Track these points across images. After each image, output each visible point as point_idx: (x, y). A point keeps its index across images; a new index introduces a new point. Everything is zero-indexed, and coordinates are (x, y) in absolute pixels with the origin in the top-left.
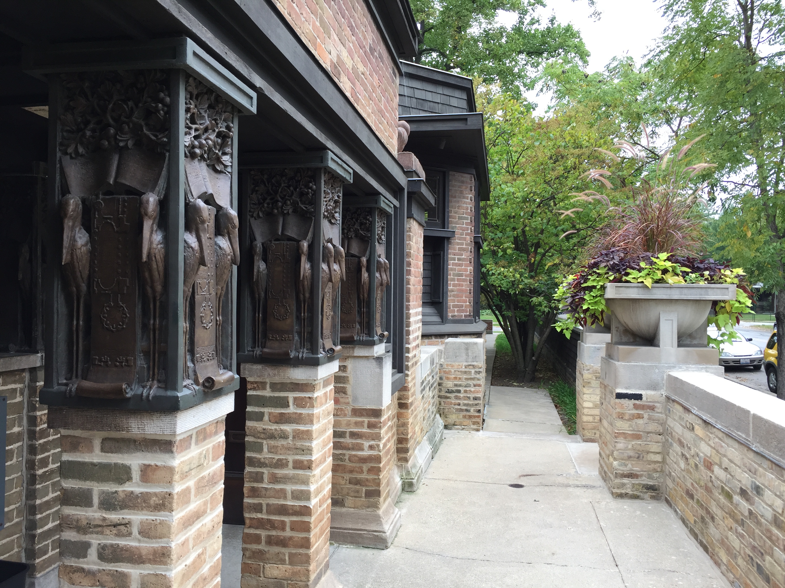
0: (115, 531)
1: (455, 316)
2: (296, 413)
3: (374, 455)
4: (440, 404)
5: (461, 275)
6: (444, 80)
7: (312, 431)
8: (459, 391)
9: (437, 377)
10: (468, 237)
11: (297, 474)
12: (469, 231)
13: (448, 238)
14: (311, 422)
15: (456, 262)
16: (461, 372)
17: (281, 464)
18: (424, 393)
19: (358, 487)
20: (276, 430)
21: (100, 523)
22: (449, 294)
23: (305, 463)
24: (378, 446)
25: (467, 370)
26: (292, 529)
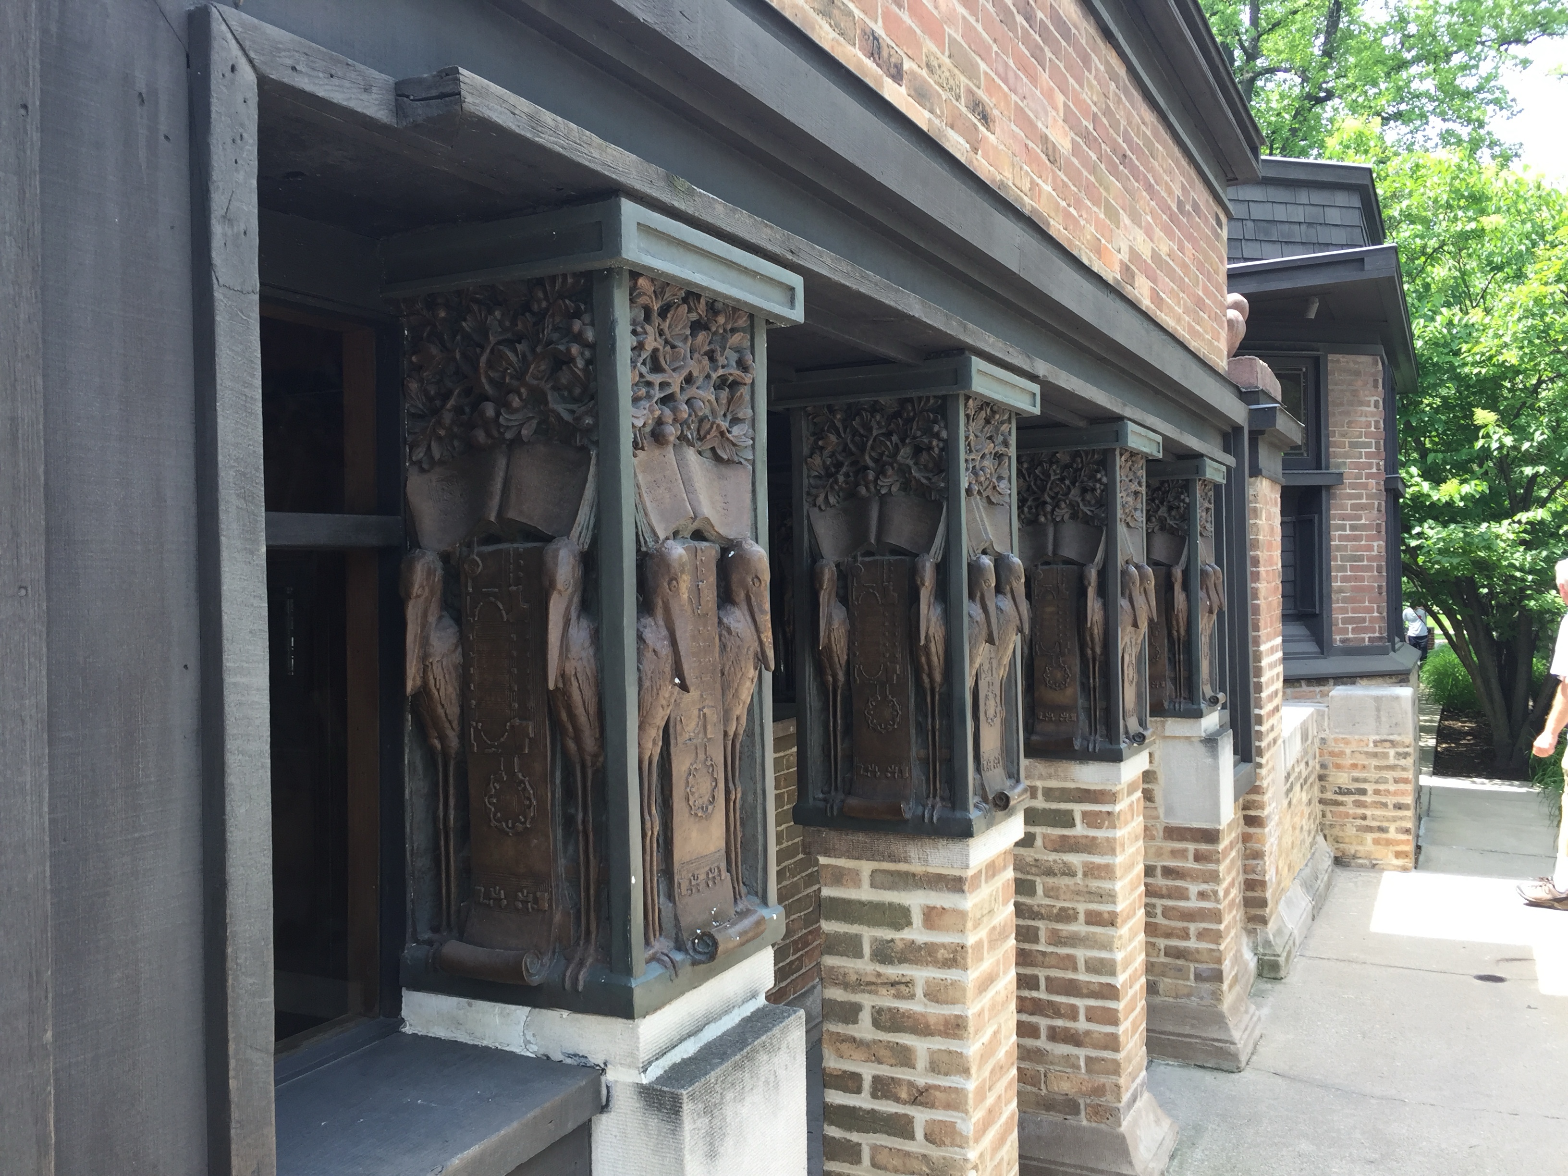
0: (893, 991)
1: (1347, 640)
2: (1087, 837)
3: (1209, 909)
4: (1324, 816)
5: (1360, 559)
6: (1311, 178)
7: (1114, 865)
8: (1363, 792)
9: (1315, 764)
10: (1372, 482)
11: (1093, 933)
12: (1374, 470)
13: (1328, 488)
14: (1113, 852)
15: (1348, 532)
16: (1367, 753)
17: (1066, 916)
18: (1291, 795)
19: (1180, 962)
20: (1055, 861)
21: (874, 980)
22: (1334, 597)
23: (1106, 916)
24: (1215, 893)
25: (1379, 750)
26: (1089, 1019)
